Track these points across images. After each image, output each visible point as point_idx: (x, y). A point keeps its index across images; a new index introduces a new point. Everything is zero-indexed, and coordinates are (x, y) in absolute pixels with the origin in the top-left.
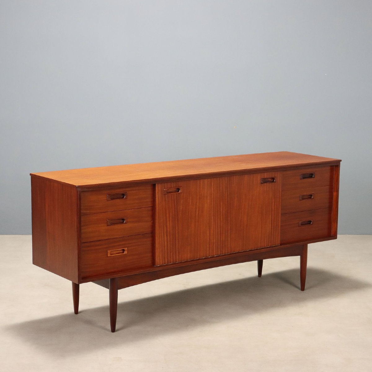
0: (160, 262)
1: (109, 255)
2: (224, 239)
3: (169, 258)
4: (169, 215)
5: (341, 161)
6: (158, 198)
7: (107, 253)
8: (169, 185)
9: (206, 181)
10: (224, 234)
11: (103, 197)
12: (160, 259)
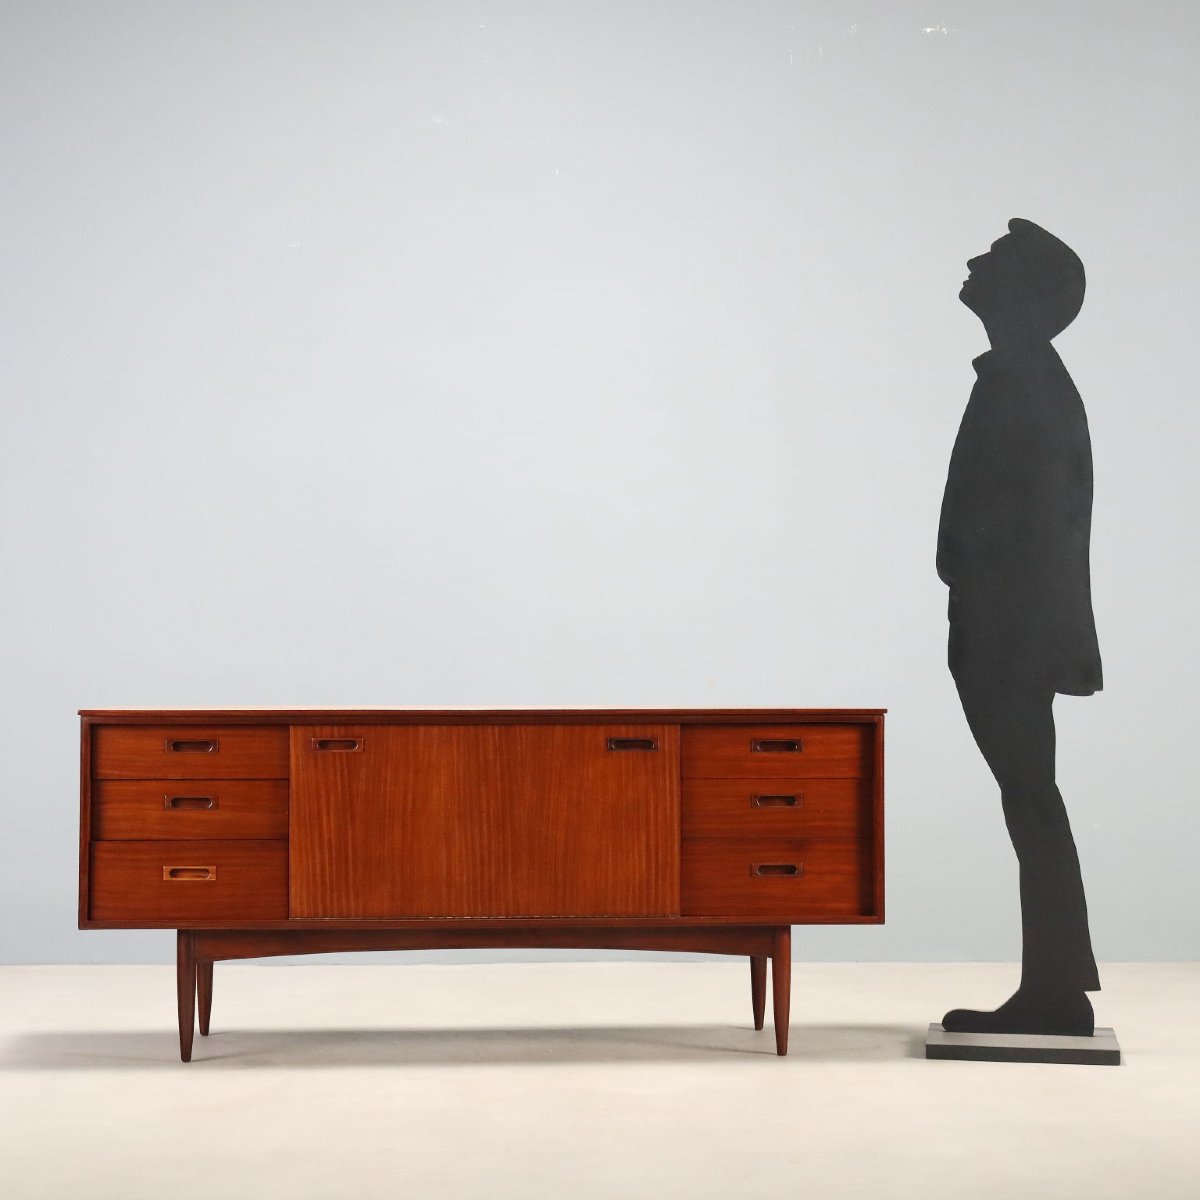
0: (302, 911)
1: (166, 877)
2: (493, 875)
3: (328, 903)
4: (328, 799)
5: (885, 711)
6: (297, 759)
7: (162, 870)
8: (327, 730)
9: (435, 730)
10: (493, 865)
11: (153, 744)
12: (301, 903)
